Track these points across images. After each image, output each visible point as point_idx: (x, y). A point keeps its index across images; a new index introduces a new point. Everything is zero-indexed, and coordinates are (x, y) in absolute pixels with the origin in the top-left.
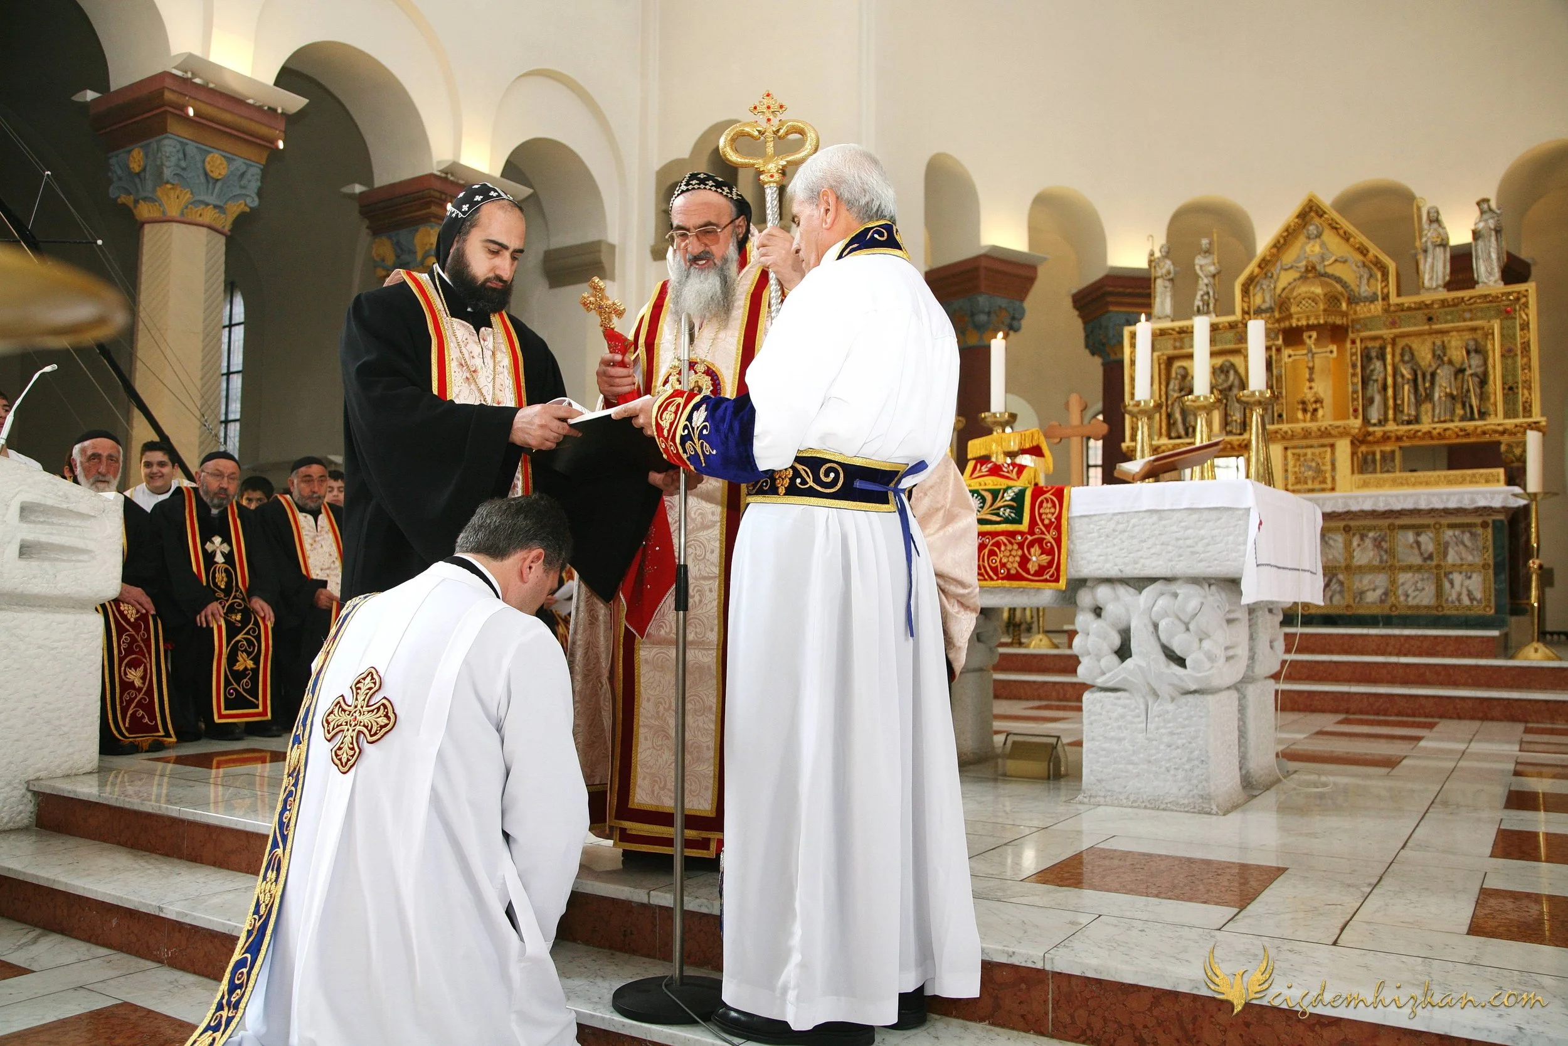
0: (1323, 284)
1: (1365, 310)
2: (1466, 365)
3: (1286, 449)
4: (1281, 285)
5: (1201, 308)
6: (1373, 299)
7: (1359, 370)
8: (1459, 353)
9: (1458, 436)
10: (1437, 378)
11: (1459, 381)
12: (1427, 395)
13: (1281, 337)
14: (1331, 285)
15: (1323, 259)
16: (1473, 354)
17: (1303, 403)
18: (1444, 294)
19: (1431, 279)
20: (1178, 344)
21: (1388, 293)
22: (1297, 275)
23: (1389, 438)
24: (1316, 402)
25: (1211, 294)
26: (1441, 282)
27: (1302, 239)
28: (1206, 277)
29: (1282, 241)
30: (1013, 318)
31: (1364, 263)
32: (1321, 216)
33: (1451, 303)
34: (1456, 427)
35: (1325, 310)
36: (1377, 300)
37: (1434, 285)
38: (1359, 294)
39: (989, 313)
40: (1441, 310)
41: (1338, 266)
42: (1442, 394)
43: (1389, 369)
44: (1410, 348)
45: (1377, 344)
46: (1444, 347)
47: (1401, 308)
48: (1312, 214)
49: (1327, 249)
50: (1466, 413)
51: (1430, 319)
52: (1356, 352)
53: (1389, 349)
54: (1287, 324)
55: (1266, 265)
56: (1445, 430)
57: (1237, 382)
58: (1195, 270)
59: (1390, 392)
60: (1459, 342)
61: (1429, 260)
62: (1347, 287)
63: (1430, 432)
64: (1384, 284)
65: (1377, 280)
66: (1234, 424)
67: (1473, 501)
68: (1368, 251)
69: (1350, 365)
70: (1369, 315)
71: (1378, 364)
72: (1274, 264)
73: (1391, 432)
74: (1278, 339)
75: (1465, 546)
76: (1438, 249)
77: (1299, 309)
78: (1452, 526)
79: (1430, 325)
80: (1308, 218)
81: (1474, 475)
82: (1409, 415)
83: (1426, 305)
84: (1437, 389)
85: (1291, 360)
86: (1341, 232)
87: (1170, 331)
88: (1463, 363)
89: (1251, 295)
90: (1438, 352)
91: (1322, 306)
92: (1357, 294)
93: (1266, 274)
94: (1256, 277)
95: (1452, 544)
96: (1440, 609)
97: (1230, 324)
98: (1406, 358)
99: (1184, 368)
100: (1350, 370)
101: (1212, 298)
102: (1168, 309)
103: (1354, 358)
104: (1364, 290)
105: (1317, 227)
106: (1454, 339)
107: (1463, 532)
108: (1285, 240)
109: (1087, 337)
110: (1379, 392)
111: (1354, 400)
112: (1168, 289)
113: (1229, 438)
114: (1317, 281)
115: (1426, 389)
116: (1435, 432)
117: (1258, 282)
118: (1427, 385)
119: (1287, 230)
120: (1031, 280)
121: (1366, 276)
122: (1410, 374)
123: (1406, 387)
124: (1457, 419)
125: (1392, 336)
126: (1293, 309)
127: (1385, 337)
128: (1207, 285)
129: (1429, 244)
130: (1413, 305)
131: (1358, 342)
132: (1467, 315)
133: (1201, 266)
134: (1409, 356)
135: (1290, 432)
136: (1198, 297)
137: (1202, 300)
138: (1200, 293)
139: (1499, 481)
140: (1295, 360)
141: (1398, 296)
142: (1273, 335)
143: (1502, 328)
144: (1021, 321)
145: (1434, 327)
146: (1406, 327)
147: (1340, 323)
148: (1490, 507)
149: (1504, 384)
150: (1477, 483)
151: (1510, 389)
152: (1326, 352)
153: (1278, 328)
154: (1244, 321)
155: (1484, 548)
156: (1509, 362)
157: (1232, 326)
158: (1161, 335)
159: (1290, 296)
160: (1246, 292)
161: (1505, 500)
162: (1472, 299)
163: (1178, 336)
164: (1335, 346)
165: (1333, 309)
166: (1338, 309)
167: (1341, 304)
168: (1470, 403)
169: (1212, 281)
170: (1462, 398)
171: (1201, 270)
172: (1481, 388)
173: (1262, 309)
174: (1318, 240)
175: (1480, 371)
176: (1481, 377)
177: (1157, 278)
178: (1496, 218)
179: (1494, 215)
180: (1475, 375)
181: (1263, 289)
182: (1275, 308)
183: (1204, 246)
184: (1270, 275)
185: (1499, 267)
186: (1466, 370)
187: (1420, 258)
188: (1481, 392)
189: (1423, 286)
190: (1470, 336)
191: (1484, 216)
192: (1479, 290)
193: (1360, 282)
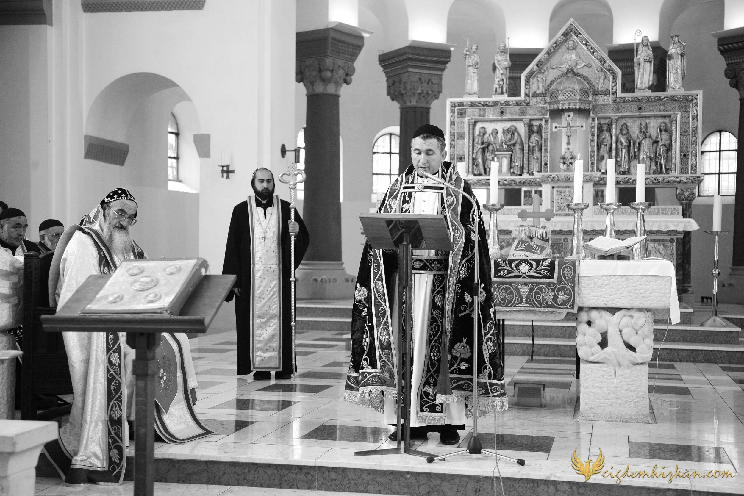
0: (579, 82)
1: (601, 100)
2: (659, 139)
3: (553, 187)
4: (550, 78)
5: (498, 90)
6: (606, 93)
7: (596, 138)
8: (655, 130)
9: (653, 182)
10: (642, 146)
11: (654, 148)
12: (635, 156)
13: (548, 113)
14: (583, 83)
15: (577, 64)
16: (663, 132)
17: (564, 158)
18: (649, 93)
19: (642, 82)
21: (616, 90)
22: (560, 73)
24: (571, 158)
25: (505, 80)
26: (647, 85)
27: (564, 48)
28: (502, 69)
29: (552, 50)
30: (347, 74)
31: (602, 69)
33: (653, 99)
35: (580, 100)
36: (609, 94)
37: (643, 87)
38: (598, 89)
39: (332, 71)
40: (647, 103)
41: (586, 69)
42: (645, 156)
43: (614, 138)
44: (627, 126)
45: (607, 121)
46: (646, 127)
47: (623, 100)
49: (580, 58)
50: (657, 169)
51: (640, 109)
52: (595, 126)
53: (614, 126)
54: (555, 107)
55: (541, 65)
57: (519, 141)
58: (495, 63)
61: (641, 70)
62: (591, 84)
64: (613, 84)
66: (516, 167)
67: (667, 226)
68: (605, 62)
69: (590, 134)
70: (603, 103)
71: (608, 135)
72: (545, 64)
75: (660, 253)
76: (646, 63)
77: (564, 97)
78: (653, 241)
79: (640, 112)
81: (665, 209)
82: (624, 168)
83: (638, 99)
84: (642, 153)
85: (556, 130)
86: (590, 47)
87: (477, 104)
88: (657, 138)
89: (531, 83)
90: (643, 130)
91: (578, 98)
92: (596, 89)
93: (540, 70)
94: (535, 72)
95: (653, 252)
98: (624, 132)
99: (485, 128)
100: (590, 137)
101: (505, 83)
102: (475, 88)
103: (593, 130)
104: (600, 86)
105: (574, 43)
106: (652, 122)
107: (659, 245)
108: (554, 49)
109: (389, 87)
110: (607, 153)
111: (592, 156)
112: (476, 74)
113: (513, 177)
115: (635, 152)
117: (535, 76)
118: (636, 150)
119: (555, 43)
120: (359, 47)
121: (603, 77)
122: (626, 142)
123: (624, 151)
124: (652, 172)
125: (616, 117)
126: (561, 98)
127: (612, 117)
128: (502, 74)
129: (641, 60)
130: (630, 99)
131: (596, 119)
132: (662, 108)
133: (499, 61)
134: (625, 130)
135: (556, 178)
136: (496, 82)
137: (499, 84)
138: (497, 80)
139: (678, 213)
140: (558, 130)
141: (622, 93)
142: (543, 112)
143: (682, 117)
144: (353, 77)
145: (642, 114)
146: (625, 113)
147: (587, 107)
148: (676, 231)
149: (681, 152)
150: (666, 214)
151: (684, 156)
152: (579, 126)
153: (548, 108)
154: (526, 102)
155: (671, 254)
156: (685, 138)
157: (518, 103)
158: (471, 106)
159: (559, 89)
160: (527, 82)
161: (685, 226)
162: (665, 98)
163: (482, 107)
164: (584, 123)
165: (584, 99)
166: (587, 99)
167: (589, 96)
168: (660, 163)
169: (505, 72)
170: (655, 159)
171: (499, 64)
172: (667, 153)
173: (537, 94)
174: (574, 51)
175: (667, 143)
176: (668, 147)
177: (469, 66)
178: (682, 48)
179: (681, 45)
180: (664, 145)
181: (538, 80)
182: (546, 94)
183: (501, 48)
184: (543, 71)
185: (682, 79)
186: (659, 141)
187: (636, 69)
188: (667, 156)
189: (637, 87)
190: (662, 121)
191: (675, 45)
192: (669, 92)
193: (599, 81)
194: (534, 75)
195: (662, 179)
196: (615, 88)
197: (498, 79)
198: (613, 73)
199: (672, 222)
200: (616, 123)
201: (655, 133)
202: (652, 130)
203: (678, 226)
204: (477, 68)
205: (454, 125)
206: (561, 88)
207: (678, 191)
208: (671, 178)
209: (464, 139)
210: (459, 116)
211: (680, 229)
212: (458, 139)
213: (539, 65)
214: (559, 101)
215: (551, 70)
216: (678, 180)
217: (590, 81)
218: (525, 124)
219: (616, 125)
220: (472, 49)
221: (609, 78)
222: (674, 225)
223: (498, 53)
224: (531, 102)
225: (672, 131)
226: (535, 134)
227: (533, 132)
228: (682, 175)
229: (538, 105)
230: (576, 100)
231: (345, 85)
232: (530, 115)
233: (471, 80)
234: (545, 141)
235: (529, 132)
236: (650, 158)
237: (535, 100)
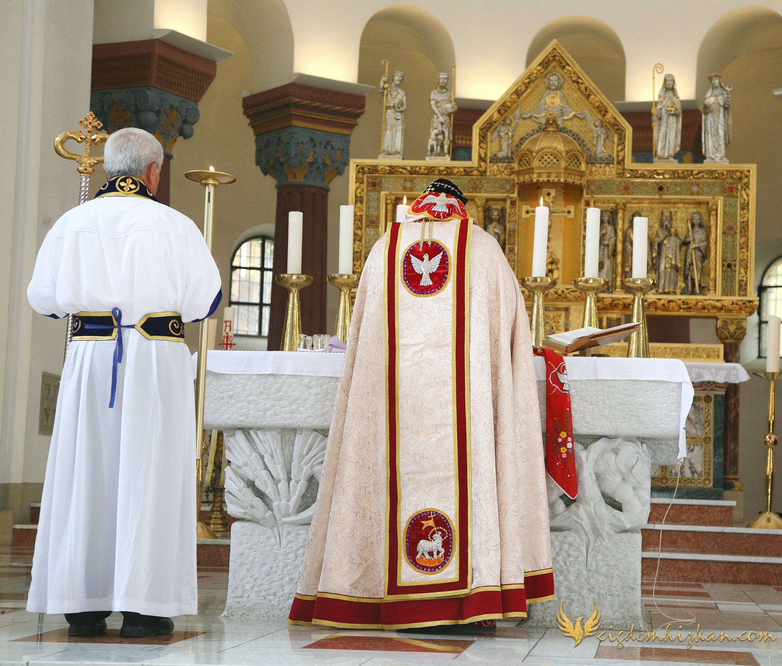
0: (565, 141)
1: (601, 172)
2: (690, 239)
4: (520, 133)
5: (435, 148)
8: (684, 225)
9: (680, 308)
10: (664, 249)
11: (683, 252)
12: (653, 265)
13: (516, 189)
14: (571, 143)
15: (562, 114)
16: (697, 228)
18: (674, 165)
19: (664, 147)
20: (408, 185)
21: (624, 157)
22: (536, 127)
23: (616, 306)
25: (446, 134)
26: (672, 152)
27: (542, 87)
28: (442, 114)
29: (524, 89)
30: (185, 122)
31: (602, 122)
32: (564, 67)
33: (681, 175)
34: (680, 300)
35: (566, 169)
36: (613, 163)
37: (666, 155)
38: (595, 154)
39: (158, 113)
40: (670, 181)
41: (576, 122)
42: (668, 266)
43: (620, 234)
46: (671, 219)
47: (635, 174)
48: (554, 63)
49: (567, 104)
50: (687, 286)
51: (661, 188)
53: (620, 215)
54: (527, 178)
55: (506, 111)
56: (669, 302)
58: (431, 106)
59: (619, 258)
60: (684, 215)
61: (663, 128)
62: (584, 146)
63: (655, 302)
64: (620, 148)
65: (614, 143)
68: (606, 112)
69: (582, 227)
70: (603, 177)
71: (609, 228)
72: (514, 111)
73: (619, 299)
74: (513, 193)
75: (690, 419)
76: (671, 118)
77: (540, 163)
79: (661, 194)
80: (550, 68)
83: (658, 173)
84: (663, 260)
86: (583, 87)
87: (401, 170)
88: (687, 237)
89: (489, 139)
90: (666, 223)
91: (563, 165)
92: (593, 154)
93: (504, 120)
94: (495, 122)
96: (664, 481)
97: (465, 169)
100: (583, 232)
101: (446, 139)
102: (398, 145)
104: (600, 150)
105: (559, 79)
106: (680, 211)
108: (527, 87)
110: (609, 258)
112: (400, 122)
114: (559, 136)
115: (652, 259)
116: (660, 303)
117: (496, 128)
118: (654, 255)
119: (529, 77)
120: (209, 78)
121: (603, 136)
124: (678, 291)
125: (624, 201)
126: (535, 163)
127: (617, 201)
128: (442, 124)
129: (663, 111)
130: (646, 173)
131: (592, 203)
132: (695, 189)
133: (437, 102)
136: (433, 136)
137: (437, 140)
138: (433, 133)
139: (718, 356)
140: (531, 216)
141: (632, 162)
142: (508, 187)
143: (725, 205)
144: (194, 126)
145: (664, 197)
146: (636, 194)
147: (577, 182)
148: (714, 382)
149: (723, 260)
150: (700, 357)
151: (729, 266)
152: (564, 212)
153: (516, 181)
154: (480, 169)
155: (706, 422)
156: (729, 239)
157: (467, 172)
158: (390, 173)
159: (532, 149)
160: (483, 137)
161: (728, 375)
162: (699, 173)
163: (409, 176)
164: (573, 207)
165: (573, 168)
166: (578, 169)
167: (580, 164)
168: (692, 276)
169: (448, 121)
170: (684, 271)
171: (437, 107)
172: (703, 262)
173: (498, 158)
174: (558, 92)
175: (703, 245)
176: (703, 251)
177: (388, 108)
178: (726, 95)
179: (724, 92)
180: (698, 249)
181: (500, 136)
182: (512, 158)
183: (441, 81)
184: (508, 122)
185: (726, 144)
186: (689, 243)
187: (655, 125)
188: (703, 267)
189: (656, 155)
190: (695, 210)
191: (715, 91)
192: (707, 165)
193: (597, 142)
194: (494, 127)
195: (694, 302)
196: (621, 154)
197: (436, 131)
198: (619, 129)
199: (708, 368)
200: (624, 210)
201: (684, 230)
202: (680, 225)
203: (717, 374)
204: (401, 112)
205: (361, 202)
206: (537, 149)
207: (720, 324)
208: (708, 302)
209: (377, 227)
210: (370, 188)
211: (720, 379)
212: (367, 226)
213: (502, 112)
214: (532, 169)
215: (521, 121)
216: (719, 304)
217: (583, 141)
218: (478, 207)
219: (624, 214)
220: (393, 80)
221: (614, 137)
222: (711, 374)
223: (436, 88)
224: (488, 170)
225: (710, 227)
226: (494, 224)
227: (491, 221)
228: (725, 298)
229: (499, 176)
230: (560, 169)
231: (180, 139)
232: (487, 192)
233: (392, 130)
234: (510, 236)
235: (485, 219)
236: (676, 269)
237: (495, 167)
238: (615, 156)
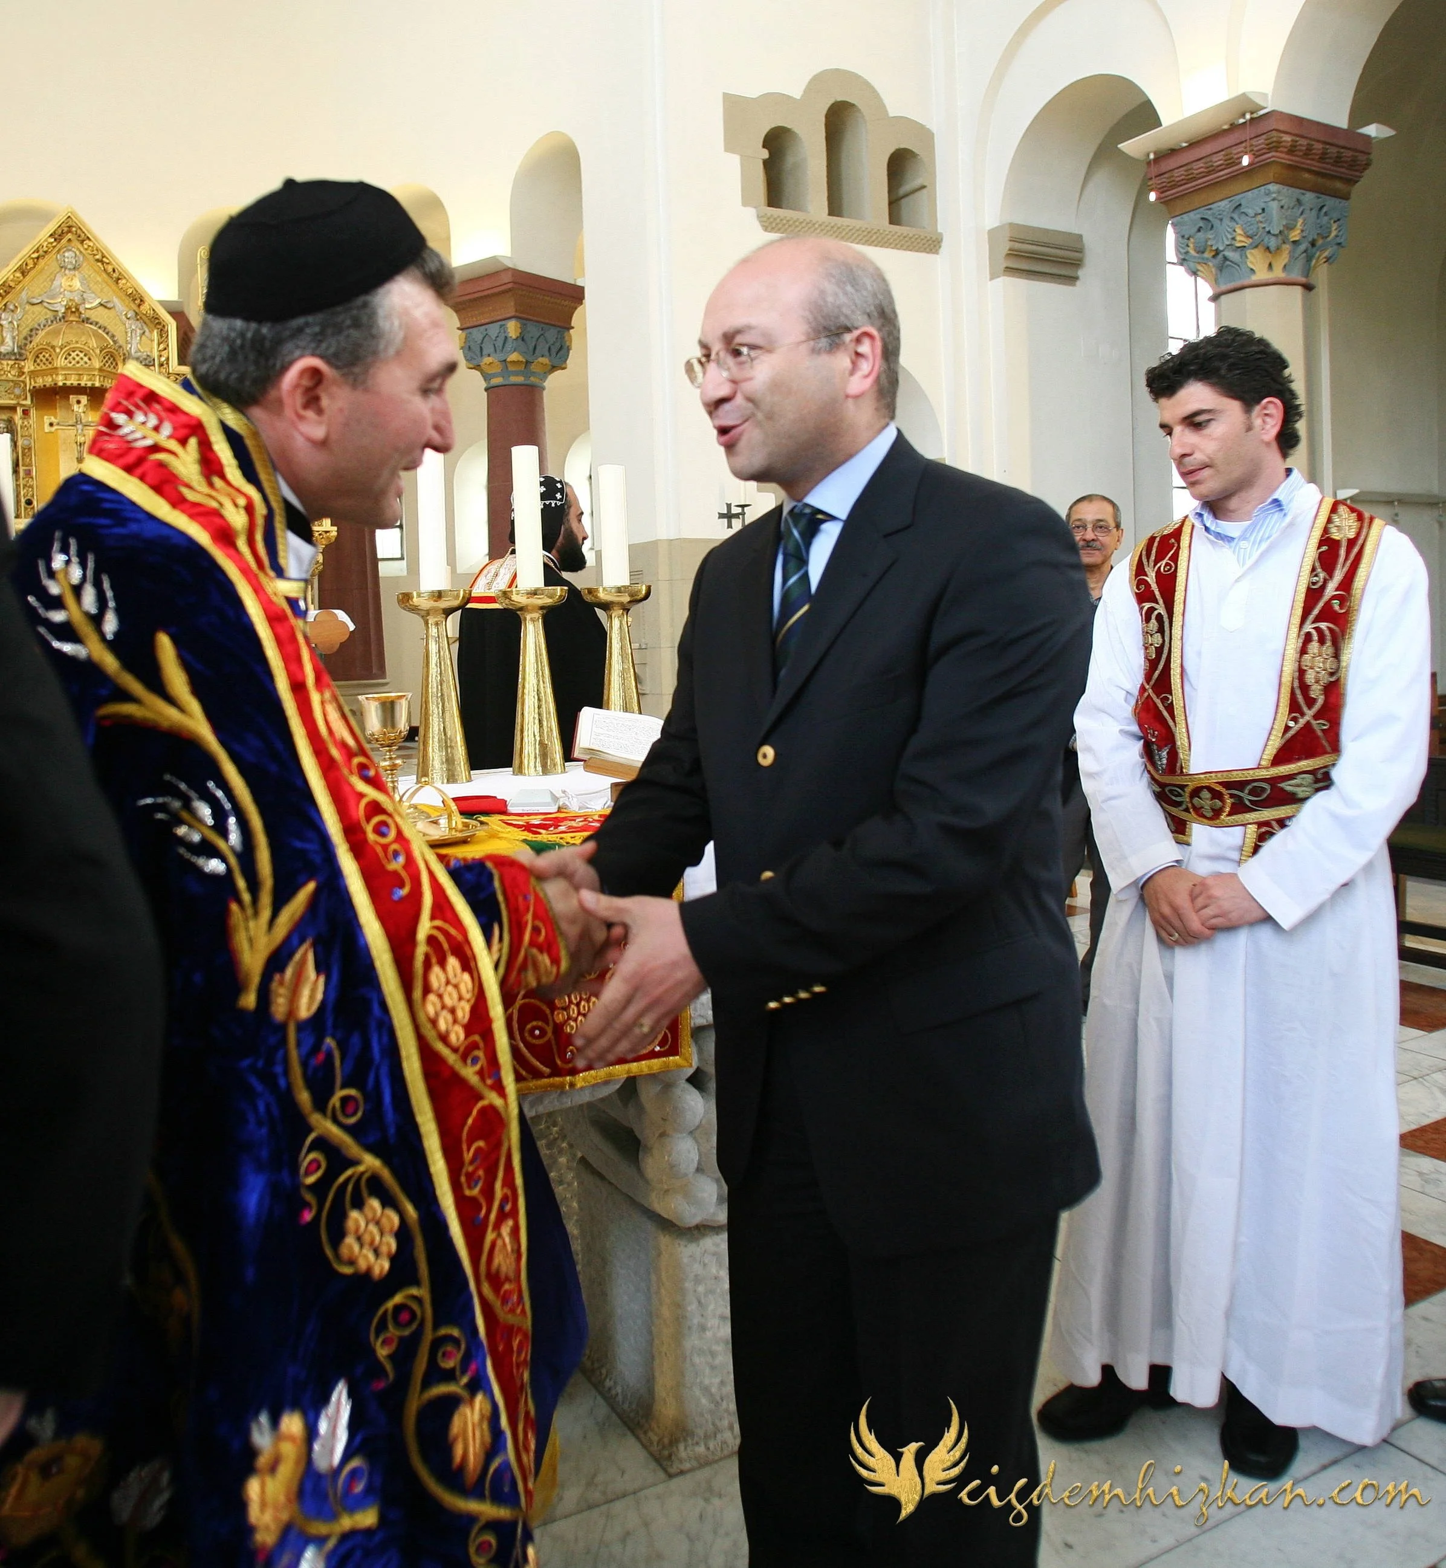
0: (97, 334)
4: (29, 322)
6: (148, 363)
13: (29, 395)
14: (103, 337)
15: (84, 300)
21: (168, 359)
22: (50, 314)
27: (54, 265)
31: (136, 314)
32: (82, 241)
38: (130, 353)
41: (103, 312)
48: (71, 237)
49: (90, 288)
54: (46, 381)
62: (117, 341)
64: (162, 347)
65: (153, 340)
68: (142, 301)
72: (18, 294)
74: (26, 399)
77: (66, 362)
80: (64, 241)
85: (53, 429)
91: (97, 366)
92: (127, 353)
93: (6, 305)
104: (136, 347)
105: (76, 256)
114: (84, 327)
119: (38, 250)
121: (139, 332)
126: (59, 362)
140: (55, 431)
142: (17, 391)
153: (29, 384)
159: (52, 344)
165: (109, 369)
166: (114, 371)
167: (117, 364)
174: (76, 273)
182: (22, 355)
184: (12, 309)
193: (131, 338)
196: (164, 354)
206: (59, 342)
213: (3, 293)
214: (55, 368)
215: (29, 307)
217: (114, 335)
221: (152, 334)
229: (4, 377)
230: (93, 370)
234: (23, 454)
238: (155, 354)
